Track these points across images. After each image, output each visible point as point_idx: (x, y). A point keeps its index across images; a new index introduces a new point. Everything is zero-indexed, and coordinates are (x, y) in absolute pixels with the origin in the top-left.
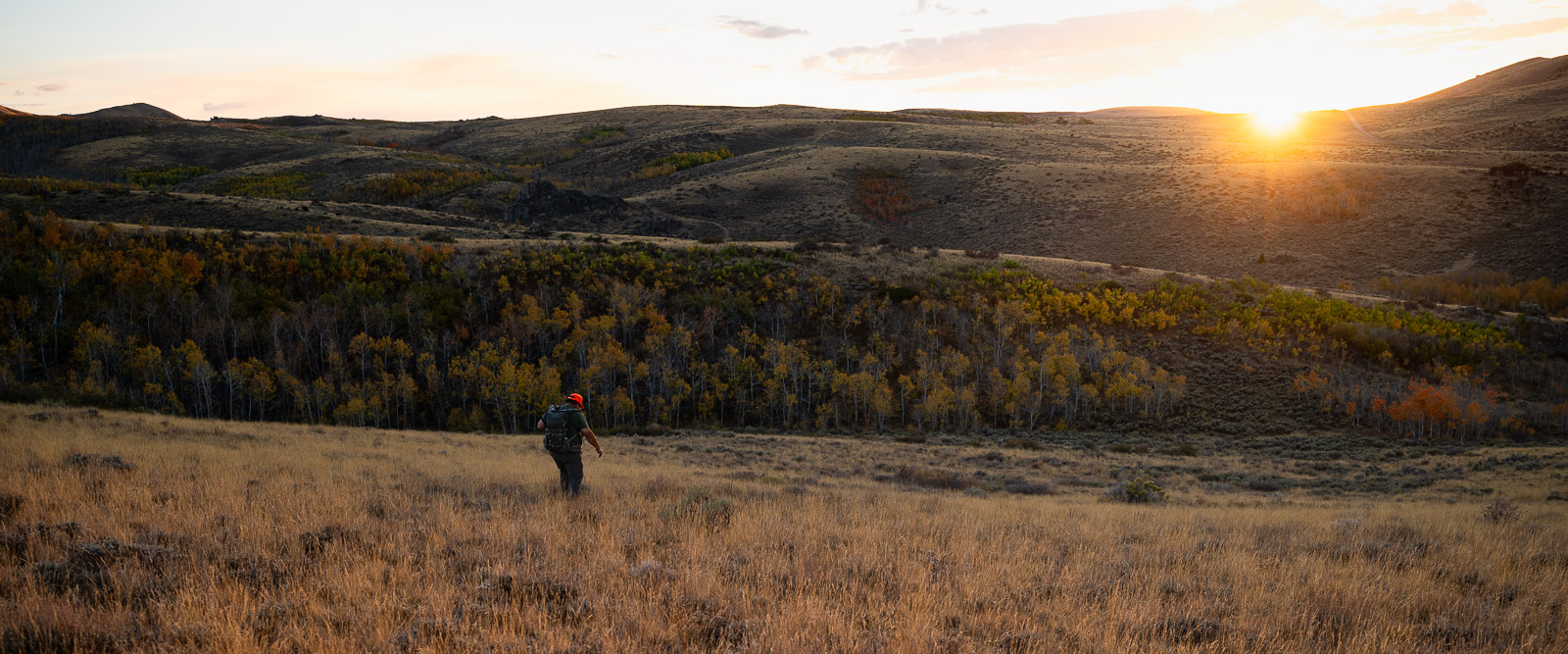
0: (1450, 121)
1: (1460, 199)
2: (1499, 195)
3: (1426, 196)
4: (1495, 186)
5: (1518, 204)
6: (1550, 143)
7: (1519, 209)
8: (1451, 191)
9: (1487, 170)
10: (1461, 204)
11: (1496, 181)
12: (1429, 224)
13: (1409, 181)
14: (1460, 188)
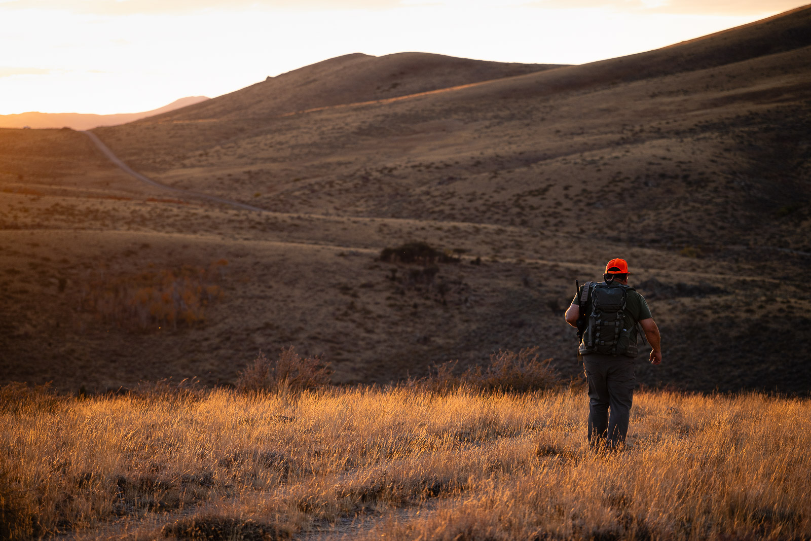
0: (265, 160)
1: (348, 299)
2: (403, 293)
3: (297, 293)
4: (393, 279)
5: (432, 307)
6: (429, 205)
7: (434, 316)
8: (334, 286)
9: (377, 252)
10: (352, 306)
11: (394, 271)
12: (314, 338)
13: (267, 267)
14: (344, 280)
